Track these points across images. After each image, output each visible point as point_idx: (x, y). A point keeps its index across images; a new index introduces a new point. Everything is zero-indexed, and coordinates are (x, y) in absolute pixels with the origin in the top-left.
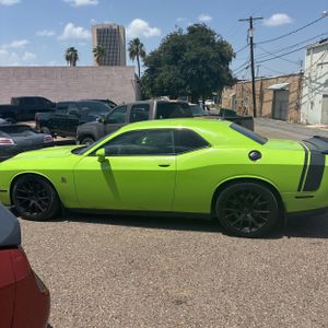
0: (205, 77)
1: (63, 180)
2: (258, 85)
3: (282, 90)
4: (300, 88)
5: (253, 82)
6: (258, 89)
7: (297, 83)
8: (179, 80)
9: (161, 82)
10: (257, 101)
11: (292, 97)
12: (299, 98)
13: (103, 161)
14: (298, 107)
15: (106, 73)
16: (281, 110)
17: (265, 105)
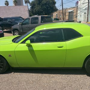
0: (49, 9)
1: (10, 56)
2: (64, 11)
3: (72, 12)
4: (77, 11)
5: (63, 10)
6: (64, 12)
7: (76, 10)
8: (41, 10)
9: (35, 11)
10: (64, 15)
11: (75, 14)
12: (77, 14)
13: (29, 46)
14: (76, 17)
15: (18, 8)
16: (71, 18)
17: (66, 17)
